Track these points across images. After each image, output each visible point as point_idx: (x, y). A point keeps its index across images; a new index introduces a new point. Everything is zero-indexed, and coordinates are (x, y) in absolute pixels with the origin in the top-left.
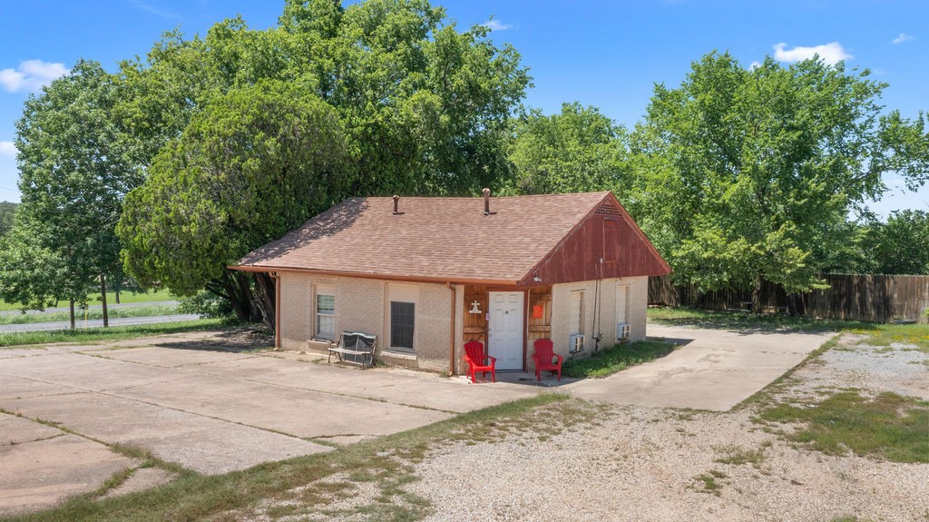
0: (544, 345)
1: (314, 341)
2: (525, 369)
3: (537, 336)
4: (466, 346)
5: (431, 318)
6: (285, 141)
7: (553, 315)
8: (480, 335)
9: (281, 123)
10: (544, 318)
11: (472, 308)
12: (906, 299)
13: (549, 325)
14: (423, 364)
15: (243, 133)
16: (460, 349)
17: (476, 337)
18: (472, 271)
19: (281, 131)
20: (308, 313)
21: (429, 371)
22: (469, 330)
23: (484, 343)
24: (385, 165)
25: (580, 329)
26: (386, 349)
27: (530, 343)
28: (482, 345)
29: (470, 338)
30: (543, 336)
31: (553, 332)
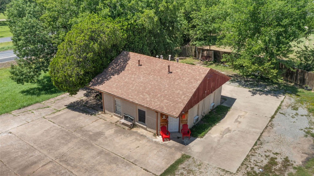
0: (185, 125)
1: (115, 114)
2: (179, 132)
3: (183, 123)
4: (161, 128)
5: (150, 118)
6: (100, 44)
7: (188, 117)
8: (165, 124)
9: (99, 38)
10: (185, 118)
11: (163, 117)
12: (310, 80)
13: (187, 120)
14: (148, 129)
15: (86, 44)
16: (159, 128)
17: (164, 125)
18: (163, 108)
19: (99, 41)
20: (113, 105)
21: (150, 132)
22: (162, 123)
23: (167, 126)
24: (135, 36)
25: (197, 114)
26: (137, 122)
27: (181, 125)
28: (166, 127)
29: (162, 125)
30: (185, 123)
31: (188, 122)
